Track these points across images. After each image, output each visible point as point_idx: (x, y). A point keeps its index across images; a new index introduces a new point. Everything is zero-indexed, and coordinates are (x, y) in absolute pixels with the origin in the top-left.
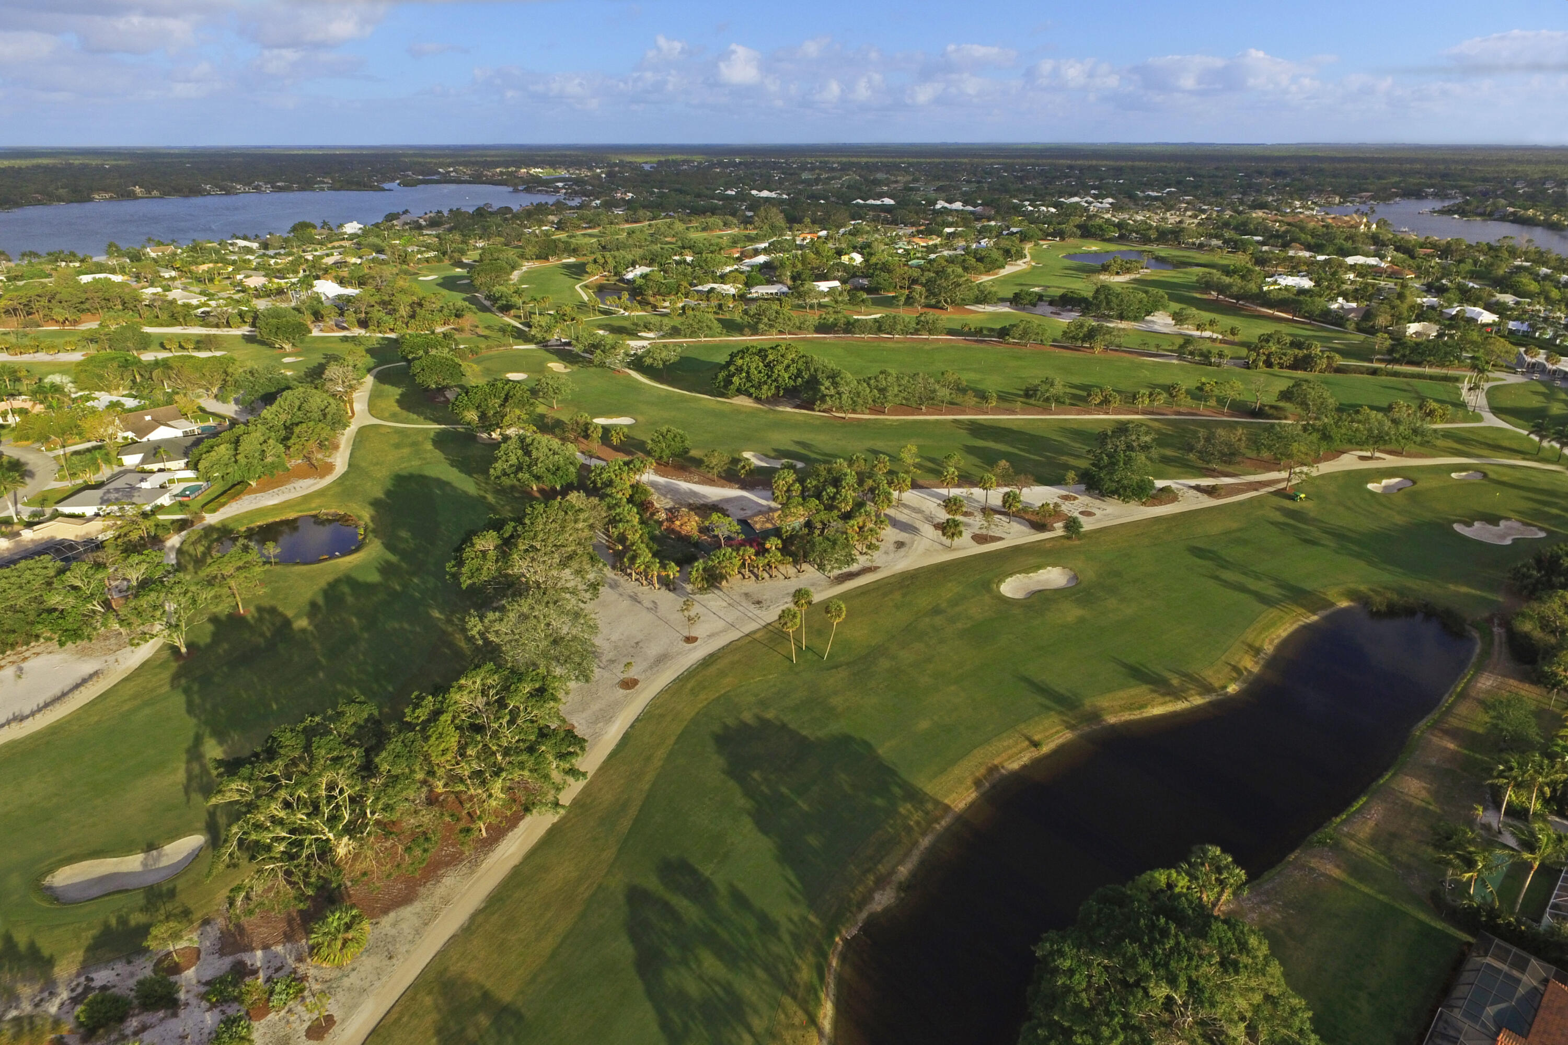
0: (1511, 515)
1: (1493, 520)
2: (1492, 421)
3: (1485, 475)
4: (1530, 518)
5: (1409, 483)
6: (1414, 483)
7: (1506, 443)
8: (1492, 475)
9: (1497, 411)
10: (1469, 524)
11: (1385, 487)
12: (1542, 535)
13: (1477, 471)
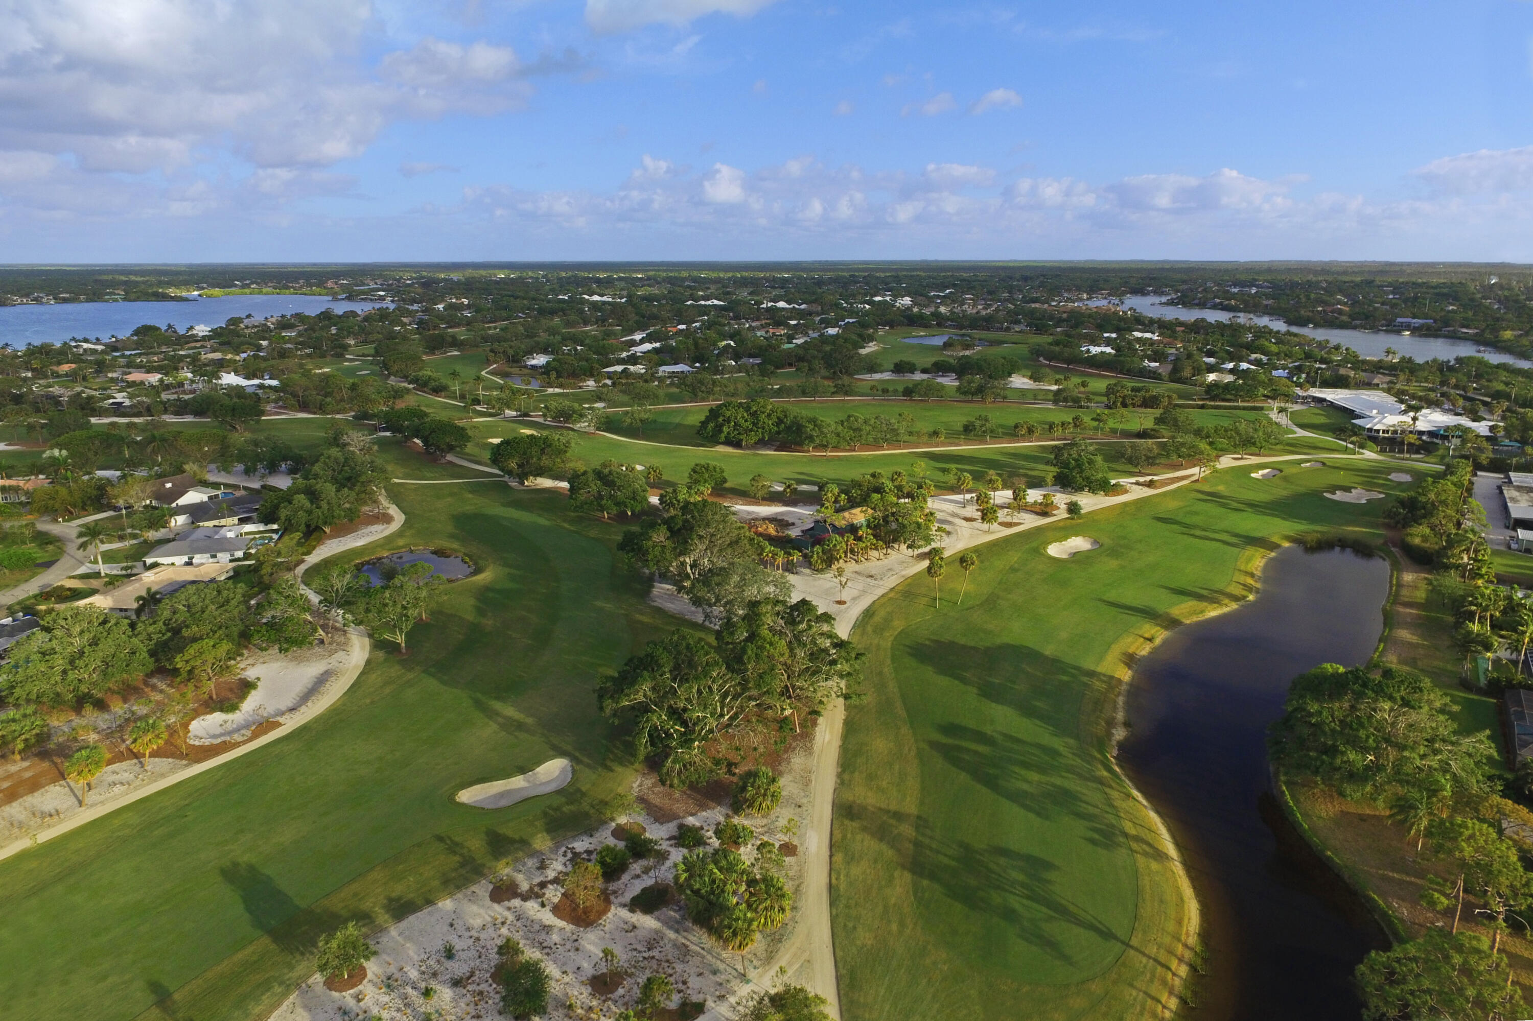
0: (1356, 485)
1: (1347, 489)
2: (1301, 433)
3: (1324, 464)
4: (1369, 486)
5: (1278, 472)
6: (1281, 471)
7: (1321, 445)
8: (1328, 464)
9: (1302, 426)
10: (1334, 494)
11: (1262, 476)
12: (1382, 496)
13: (1316, 461)
